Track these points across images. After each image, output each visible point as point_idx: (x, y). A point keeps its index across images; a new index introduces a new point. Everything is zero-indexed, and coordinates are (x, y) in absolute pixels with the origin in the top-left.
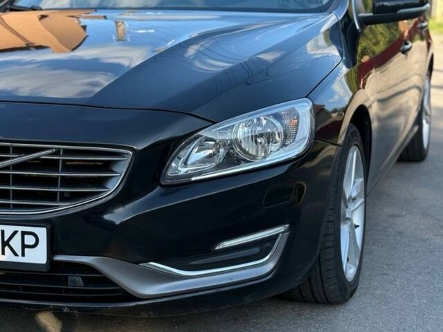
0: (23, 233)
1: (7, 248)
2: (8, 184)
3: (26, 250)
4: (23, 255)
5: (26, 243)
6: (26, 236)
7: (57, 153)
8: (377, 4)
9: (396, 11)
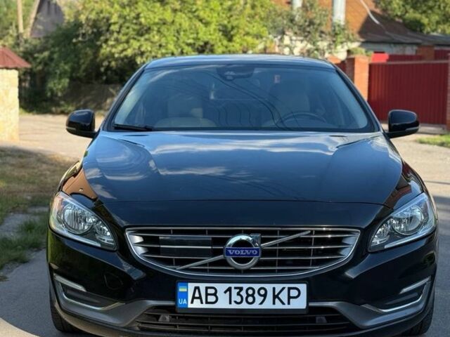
0: (289, 289)
1: (277, 300)
2: (275, 256)
3: (291, 300)
4: (289, 303)
5: (291, 295)
6: (291, 291)
7: (311, 233)
8: (393, 124)
9: (405, 129)
